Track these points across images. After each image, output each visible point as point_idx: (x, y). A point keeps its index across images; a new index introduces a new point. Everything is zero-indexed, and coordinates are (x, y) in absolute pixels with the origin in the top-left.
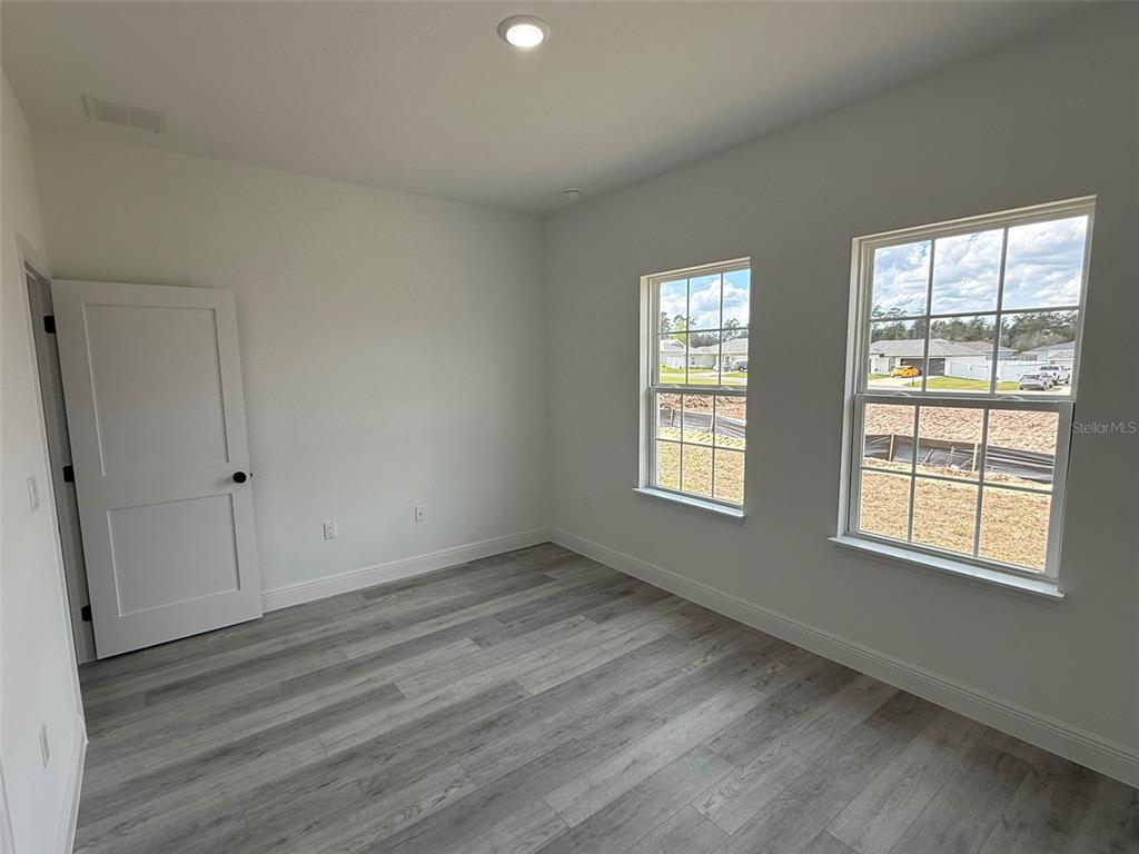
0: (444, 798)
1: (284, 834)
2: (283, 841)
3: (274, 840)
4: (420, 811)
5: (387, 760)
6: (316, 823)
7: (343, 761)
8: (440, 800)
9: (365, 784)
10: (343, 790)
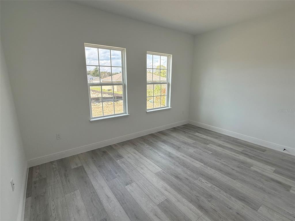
0: (206, 182)
1: (236, 214)
2: (238, 213)
3: (239, 216)
4: (212, 186)
5: (198, 197)
6: (227, 207)
7: (203, 208)
8: (207, 183)
9: (209, 200)
10: (214, 204)
